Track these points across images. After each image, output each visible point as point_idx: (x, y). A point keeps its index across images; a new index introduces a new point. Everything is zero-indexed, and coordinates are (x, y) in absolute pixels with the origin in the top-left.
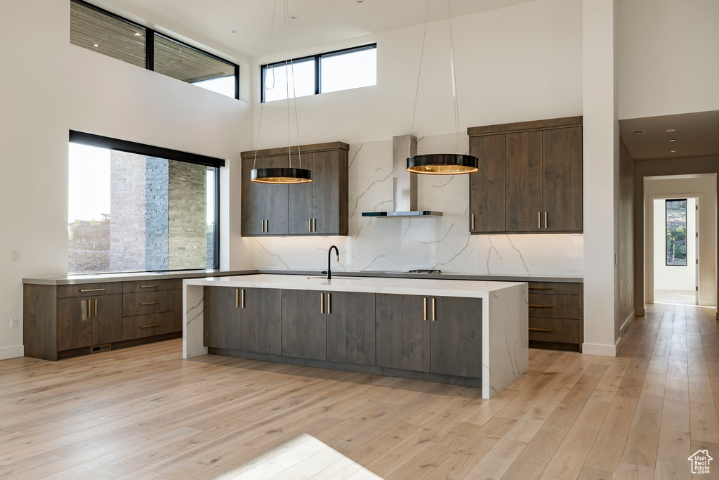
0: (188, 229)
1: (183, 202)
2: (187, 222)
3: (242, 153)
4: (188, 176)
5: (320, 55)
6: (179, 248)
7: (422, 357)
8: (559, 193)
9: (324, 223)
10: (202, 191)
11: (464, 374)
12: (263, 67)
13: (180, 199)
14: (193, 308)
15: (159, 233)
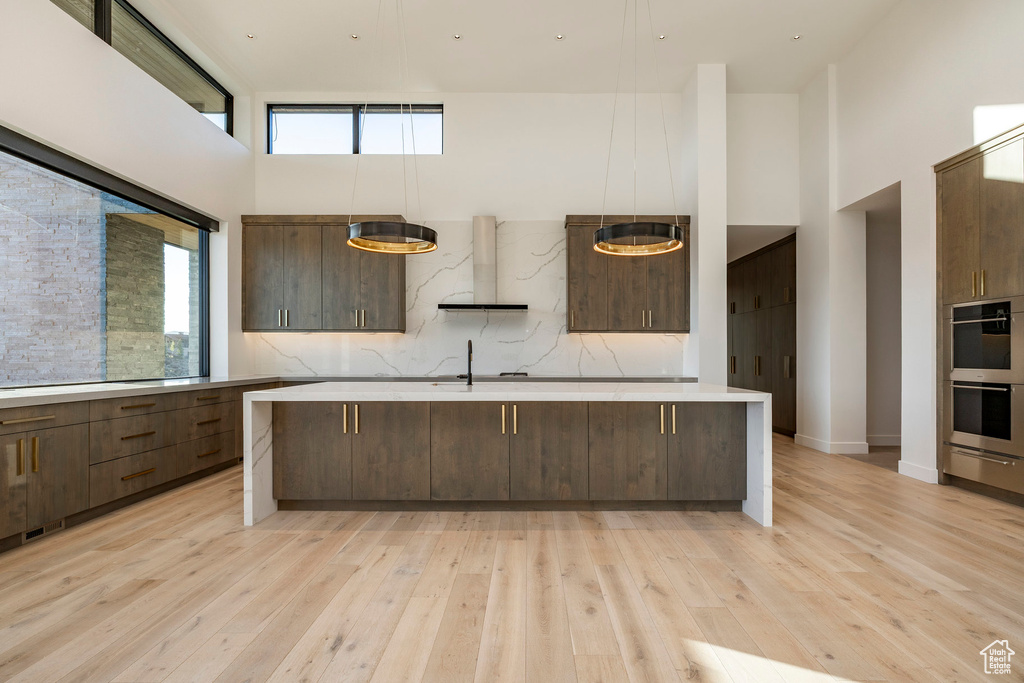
0: (137, 321)
1: (129, 281)
2: (136, 310)
3: (244, 218)
4: (137, 243)
5: (361, 106)
6: (124, 348)
7: (657, 481)
8: (662, 292)
9: (378, 315)
10: (158, 268)
11: (712, 497)
12: (270, 107)
13: (125, 275)
14: (260, 439)
15: (86, 324)
